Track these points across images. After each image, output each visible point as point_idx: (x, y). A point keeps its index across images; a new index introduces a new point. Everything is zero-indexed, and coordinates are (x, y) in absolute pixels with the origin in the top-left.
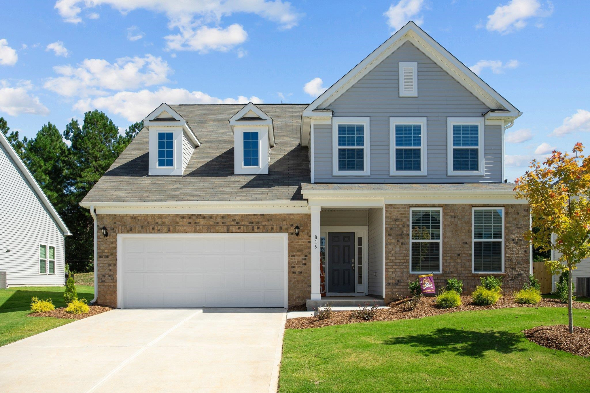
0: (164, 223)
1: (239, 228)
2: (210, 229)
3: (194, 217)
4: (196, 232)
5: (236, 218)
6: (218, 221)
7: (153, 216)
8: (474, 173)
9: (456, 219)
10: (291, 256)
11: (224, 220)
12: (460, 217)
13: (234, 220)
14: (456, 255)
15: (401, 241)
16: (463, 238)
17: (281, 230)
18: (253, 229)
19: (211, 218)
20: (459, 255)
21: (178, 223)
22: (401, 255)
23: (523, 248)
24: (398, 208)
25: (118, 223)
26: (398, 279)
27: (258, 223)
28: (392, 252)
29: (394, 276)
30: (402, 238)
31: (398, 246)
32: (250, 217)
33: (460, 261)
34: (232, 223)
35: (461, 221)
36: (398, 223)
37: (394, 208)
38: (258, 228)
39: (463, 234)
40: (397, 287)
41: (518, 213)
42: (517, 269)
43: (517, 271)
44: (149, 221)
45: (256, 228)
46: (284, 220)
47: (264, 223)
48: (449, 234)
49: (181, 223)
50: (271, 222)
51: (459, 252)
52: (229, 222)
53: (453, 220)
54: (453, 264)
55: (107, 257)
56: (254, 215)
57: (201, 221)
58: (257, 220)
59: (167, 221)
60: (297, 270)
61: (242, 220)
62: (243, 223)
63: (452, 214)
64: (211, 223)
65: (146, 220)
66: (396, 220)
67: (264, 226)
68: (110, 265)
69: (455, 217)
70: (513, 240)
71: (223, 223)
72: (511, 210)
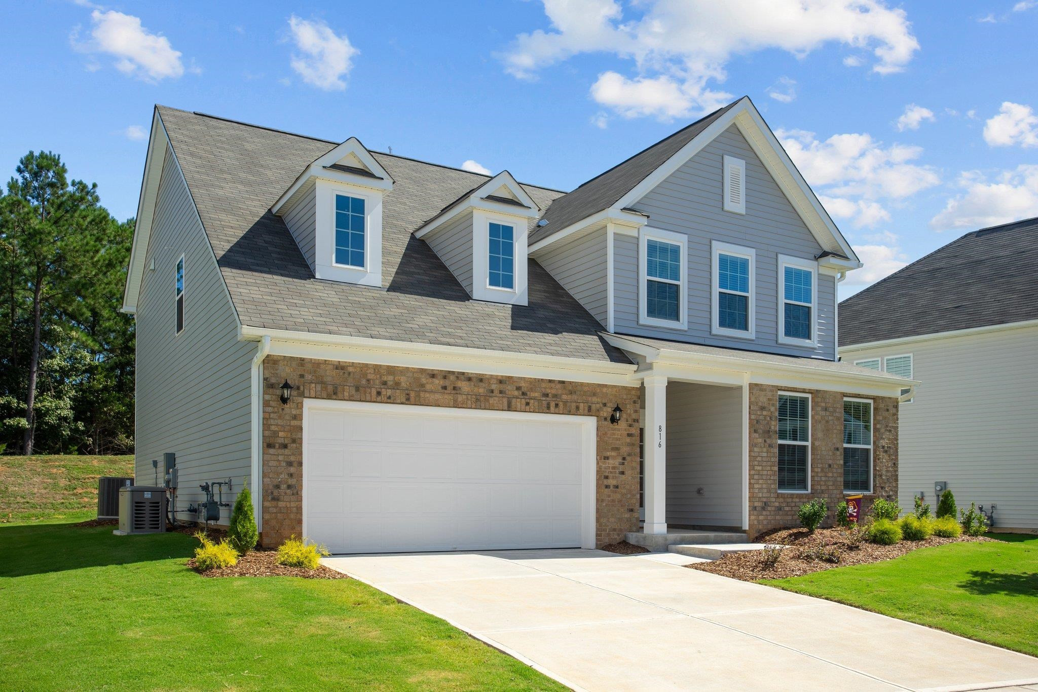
0: (397, 385)
1: (528, 404)
2: (480, 402)
3: (452, 378)
4: (456, 405)
5: (523, 384)
6: (494, 387)
7: (377, 368)
8: (806, 343)
9: (828, 413)
10: (602, 456)
11: (502, 387)
12: (831, 409)
13: (518, 388)
14: (827, 466)
15: (768, 441)
16: (835, 441)
17: (589, 412)
18: (548, 408)
19: (481, 380)
20: (830, 466)
21: (423, 386)
22: (769, 464)
23: (892, 459)
24: (765, 390)
25: (308, 377)
26: (764, 500)
27: (555, 396)
28: (759, 459)
29: (760, 495)
30: (770, 437)
31: (765, 450)
32: (543, 385)
33: (830, 475)
34: (516, 393)
35: (832, 416)
36: (765, 413)
37: (761, 390)
38: (557, 405)
39: (834, 436)
40: (764, 513)
41: (888, 410)
42: (886, 489)
43: (886, 491)
44: (370, 377)
45: (553, 405)
46: (594, 394)
47: (564, 397)
48: (820, 435)
49: (428, 387)
50: (575, 397)
51: (830, 462)
52: (511, 391)
53: (823, 413)
54: (823, 479)
55: (285, 446)
56: (550, 381)
57: (464, 386)
58: (554, 391)
59: (404, 381)
60: (612, 482)
61: (531, 390)
62: (533, 395)
63: (823, 405)
64: (481, 391)
65: (365, 375)
66: (763, 408)
67: (565, 403)
68: (290, 464)
69: (826, 410)
70: (883, 447)
71: (501, 392)
72: (882, 406)
